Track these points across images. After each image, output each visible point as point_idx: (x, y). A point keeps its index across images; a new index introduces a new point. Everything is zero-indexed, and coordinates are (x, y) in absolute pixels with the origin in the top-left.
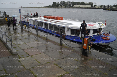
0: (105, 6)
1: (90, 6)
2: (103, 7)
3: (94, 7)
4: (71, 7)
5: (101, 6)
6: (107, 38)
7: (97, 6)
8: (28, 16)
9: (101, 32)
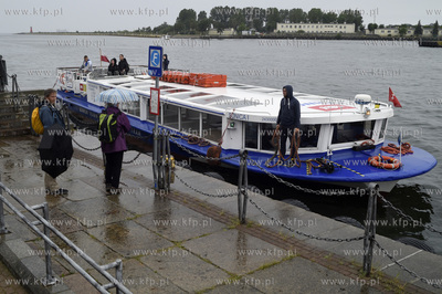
0: (418, 29)
1: (350, 29)
2: (412, 32)
3: (367, 32)
4: (264, 34)
5: (403, 29)
6: (390, 162)
7: (382, 27)
8: (85, 69)
9: (370, 138)
